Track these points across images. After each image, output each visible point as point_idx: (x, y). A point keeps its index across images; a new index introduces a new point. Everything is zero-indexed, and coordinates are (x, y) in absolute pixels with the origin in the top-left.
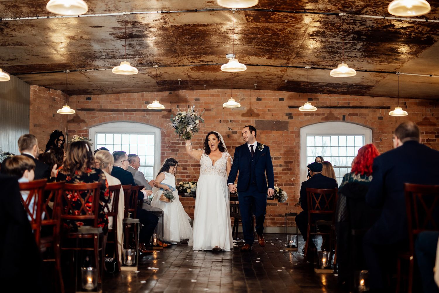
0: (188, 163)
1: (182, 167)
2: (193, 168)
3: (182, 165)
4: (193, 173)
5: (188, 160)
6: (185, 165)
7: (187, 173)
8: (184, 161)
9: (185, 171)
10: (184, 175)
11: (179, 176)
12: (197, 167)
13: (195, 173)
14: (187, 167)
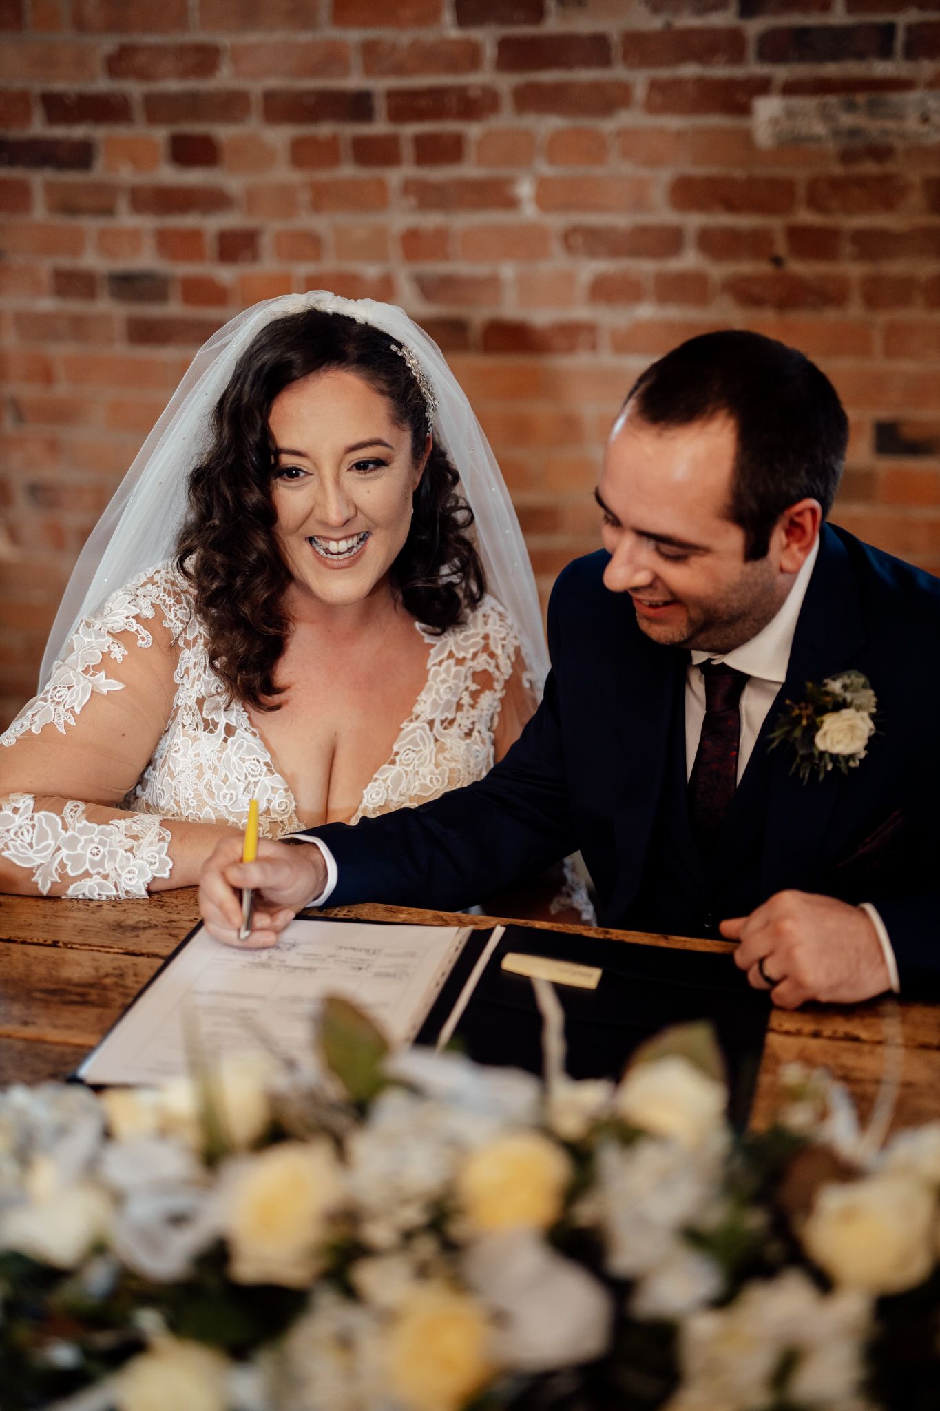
0: (224, 78)
1: (161, 134)
2: (279, 136)
3: (158, 109)
4: (285, 201)
5: (225, 39)
6: (194, 106)
7: (215, 200)
8: (182, 51)
9: (195, 177)
10: (190, 221)
11: (135, 234)
12: (325, 130)
13: (317, 206)
14: (223, 132)
